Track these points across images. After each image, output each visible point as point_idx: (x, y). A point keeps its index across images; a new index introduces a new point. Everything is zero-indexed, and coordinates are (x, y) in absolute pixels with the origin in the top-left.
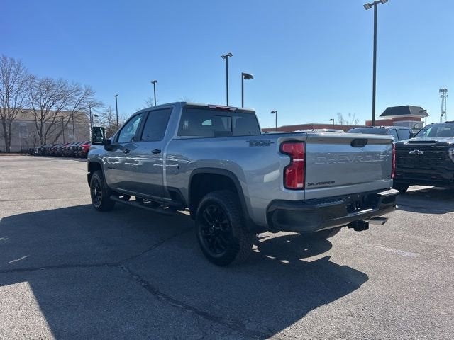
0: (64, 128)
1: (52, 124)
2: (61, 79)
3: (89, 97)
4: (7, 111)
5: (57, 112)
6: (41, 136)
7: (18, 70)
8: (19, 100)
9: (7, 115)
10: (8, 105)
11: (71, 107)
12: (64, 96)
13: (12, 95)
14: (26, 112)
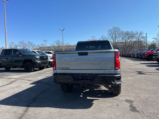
0: (132, 47)
1: (128, 46)
2: (132, 31)
3: (141, 35)
4: (115, 43)
5: (130, 42)
6: (125, 50)
7: (119, 30)
8: (118, 40)
9: (115, 44)
10: (116, 42)
11: (134, 40)
12: (133, 36)
13: (117, 38)
14: (120, 43)
